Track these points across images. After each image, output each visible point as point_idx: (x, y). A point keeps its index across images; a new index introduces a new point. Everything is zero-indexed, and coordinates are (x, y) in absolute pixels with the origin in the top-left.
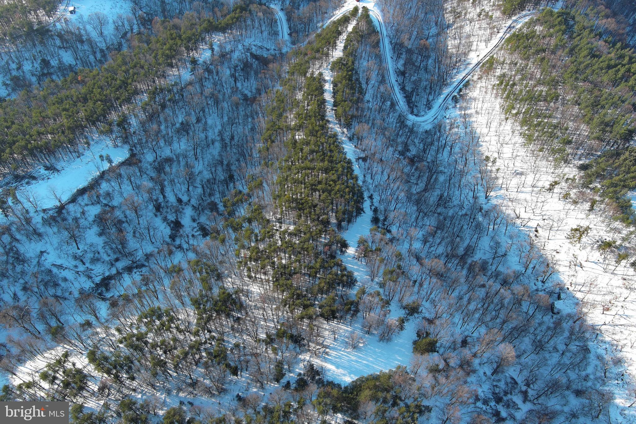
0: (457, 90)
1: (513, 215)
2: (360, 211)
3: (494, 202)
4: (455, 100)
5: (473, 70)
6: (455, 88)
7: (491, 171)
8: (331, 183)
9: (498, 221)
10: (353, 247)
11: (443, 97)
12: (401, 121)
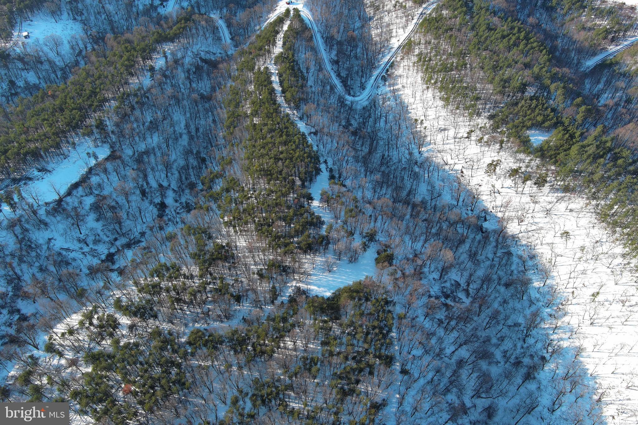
0: (385, 71)
1: (442, 162)
2: (318, 171)
3: (426, 155)
4: (384, 79)
5: (396, 53)
6: (383, 69)
7: (420, 131)
8: (291, 151)
9: (431, 168)
10: (317, 200)
11: (373, 78)
12: (341, 101)
